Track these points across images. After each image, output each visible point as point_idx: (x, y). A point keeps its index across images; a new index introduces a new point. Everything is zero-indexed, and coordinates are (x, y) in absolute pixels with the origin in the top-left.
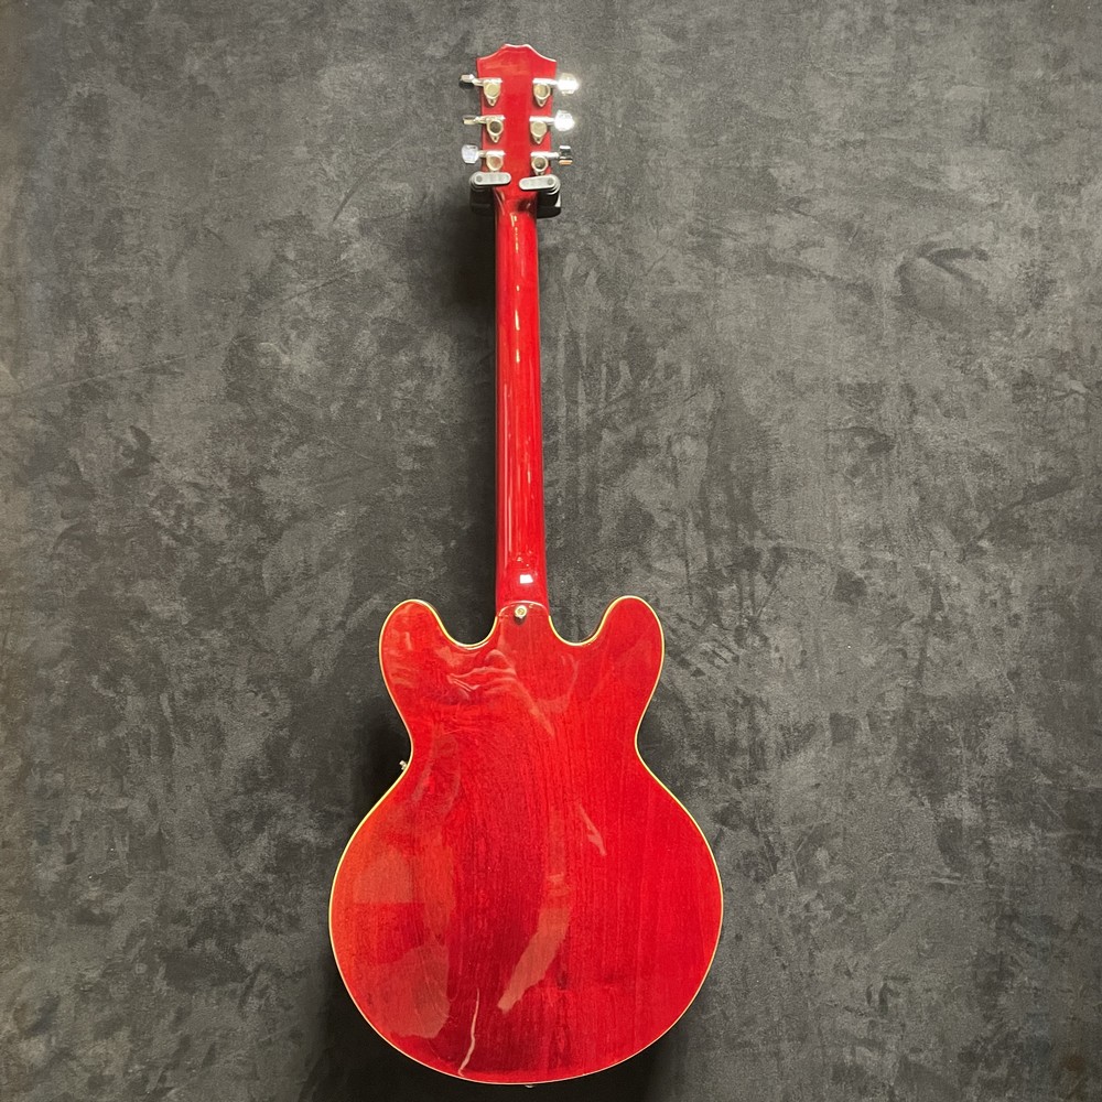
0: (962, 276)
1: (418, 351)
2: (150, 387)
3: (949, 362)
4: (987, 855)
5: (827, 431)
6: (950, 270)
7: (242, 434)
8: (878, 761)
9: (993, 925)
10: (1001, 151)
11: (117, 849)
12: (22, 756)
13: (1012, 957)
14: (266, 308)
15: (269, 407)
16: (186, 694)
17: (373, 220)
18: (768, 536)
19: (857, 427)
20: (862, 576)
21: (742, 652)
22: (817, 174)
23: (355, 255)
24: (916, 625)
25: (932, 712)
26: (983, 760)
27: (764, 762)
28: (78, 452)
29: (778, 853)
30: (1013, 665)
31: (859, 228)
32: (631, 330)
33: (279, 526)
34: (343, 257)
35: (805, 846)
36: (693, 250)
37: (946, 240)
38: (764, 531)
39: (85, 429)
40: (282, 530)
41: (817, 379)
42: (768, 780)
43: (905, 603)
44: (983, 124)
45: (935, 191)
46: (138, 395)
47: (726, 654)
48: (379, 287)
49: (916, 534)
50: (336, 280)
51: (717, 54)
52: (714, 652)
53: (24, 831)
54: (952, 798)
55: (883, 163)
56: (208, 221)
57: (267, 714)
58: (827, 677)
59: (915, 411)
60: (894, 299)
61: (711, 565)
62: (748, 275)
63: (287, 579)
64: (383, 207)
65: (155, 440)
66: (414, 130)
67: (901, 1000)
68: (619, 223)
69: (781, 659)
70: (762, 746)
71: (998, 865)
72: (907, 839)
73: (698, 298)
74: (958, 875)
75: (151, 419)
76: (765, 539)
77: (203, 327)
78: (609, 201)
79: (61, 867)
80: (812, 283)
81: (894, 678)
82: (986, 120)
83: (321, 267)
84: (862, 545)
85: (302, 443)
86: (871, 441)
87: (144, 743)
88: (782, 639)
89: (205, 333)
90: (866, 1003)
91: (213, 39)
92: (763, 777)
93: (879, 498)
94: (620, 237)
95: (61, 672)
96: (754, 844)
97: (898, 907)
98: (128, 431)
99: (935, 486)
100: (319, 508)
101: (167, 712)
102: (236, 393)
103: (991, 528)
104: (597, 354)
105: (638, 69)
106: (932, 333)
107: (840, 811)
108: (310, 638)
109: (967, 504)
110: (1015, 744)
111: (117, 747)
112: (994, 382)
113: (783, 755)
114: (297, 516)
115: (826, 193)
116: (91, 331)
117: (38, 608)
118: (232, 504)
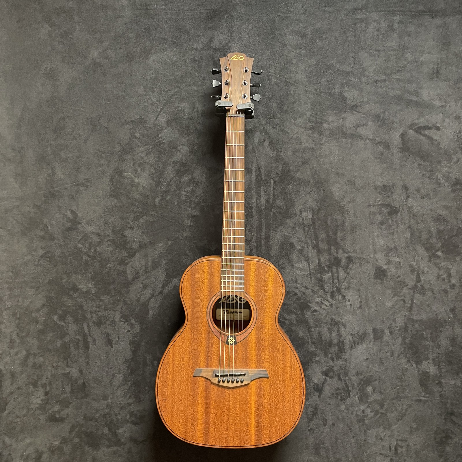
0: (429, 138)
1: (192, 174)
2: (77, 192)
3: (423, 175)
4: (440, 387)
5: (370, 206)
6: (424, 135)
7: (117, 212)
8: (393, 347)
9: (443, 417)
10: (446, 82)
11: (66, 390)
12: (26, 350)
13: (451, 431)
14: (126, 158)
15: (129, 200)
16: (94, 323)
17: (172, 119)
18: (345, 252)
19: (383, 204)
20: (386, 268)
21: (334, 302)
22: (364, 95)
23: (165, 135)
24: (409, 288)
25: (417, 326)
26: (439, 347)
27: (344, 349)
28: (48, 221)
29: (350, 388)
30: (452, 306)
31: (383, 117)
32: (284, 164)
33: (134, 251)
34: (160, 136)
35: (362, 385)
36: (310, 129)
37: (422, 122)
38: (343, 250)
39: (50, 211)
40: (135, 253)
41: (365, 183)
42: (346, 357)
43: (404, 279)
44: (438, 71)
45: (417, 101)
46: (72, 196)
47: (326, 303)
48: (175, 148)
49: (409, 250)
50: (157, 146)
51: (320, 43)
52: (321, 302)
53: (27, 382)
54: (425, 363)
55: (393, 89)
56: (102, 121)
57: (130, 331)
58: (371, 312)
59: (408, 197)
60: (398, 148)
61: (320, 264)
62: (335, 139)
63: (138, 273)
64: (177, 114)
65: (80, 215)
66: (189, 80)
67: (404, 449)
68: (278, 118)
69: (351, 305)
70: (343, 343)
71: (445, 391)
72: (405, 381)
73: (313, 150)
74: (427, 396)
75: (78, 206)
76: (343, 253)
77: (100, 166)
78: (274, 109)
79: (43, 397)
80: (362, 141)
81: (400, 311)
82: (439, 70)
83: (150, 140)
84: (386, 255)
85: (144, 216)
86: (389, 210)
87: (77, 344)
88: (351, 296)
89: (101, 169)
90: (389, 452)
91: (102, 42)
92: (344, 357)
93: (393, 234)
94: (278, 124)
95: (42, 314)
96: (339, 384)
97: (402, 410)
98: (68, 211)
99: (417, 229)
100: (151, 243)
101: (86, 331)
102: (114, 194)
103: (442, 247)
104: (269, 175)
105: (286, 52)
106: (416, 162)
107: (377, 369)
108: (148, 298)
109: (431, 236)
110: (453, 340)
111: (65, 346)
112: (444, 183)
113: (352, 346)
114: (142, 246)
115: (368, 102)
116: (52, 169)
117: (32, 287)
118: (113, 242)
